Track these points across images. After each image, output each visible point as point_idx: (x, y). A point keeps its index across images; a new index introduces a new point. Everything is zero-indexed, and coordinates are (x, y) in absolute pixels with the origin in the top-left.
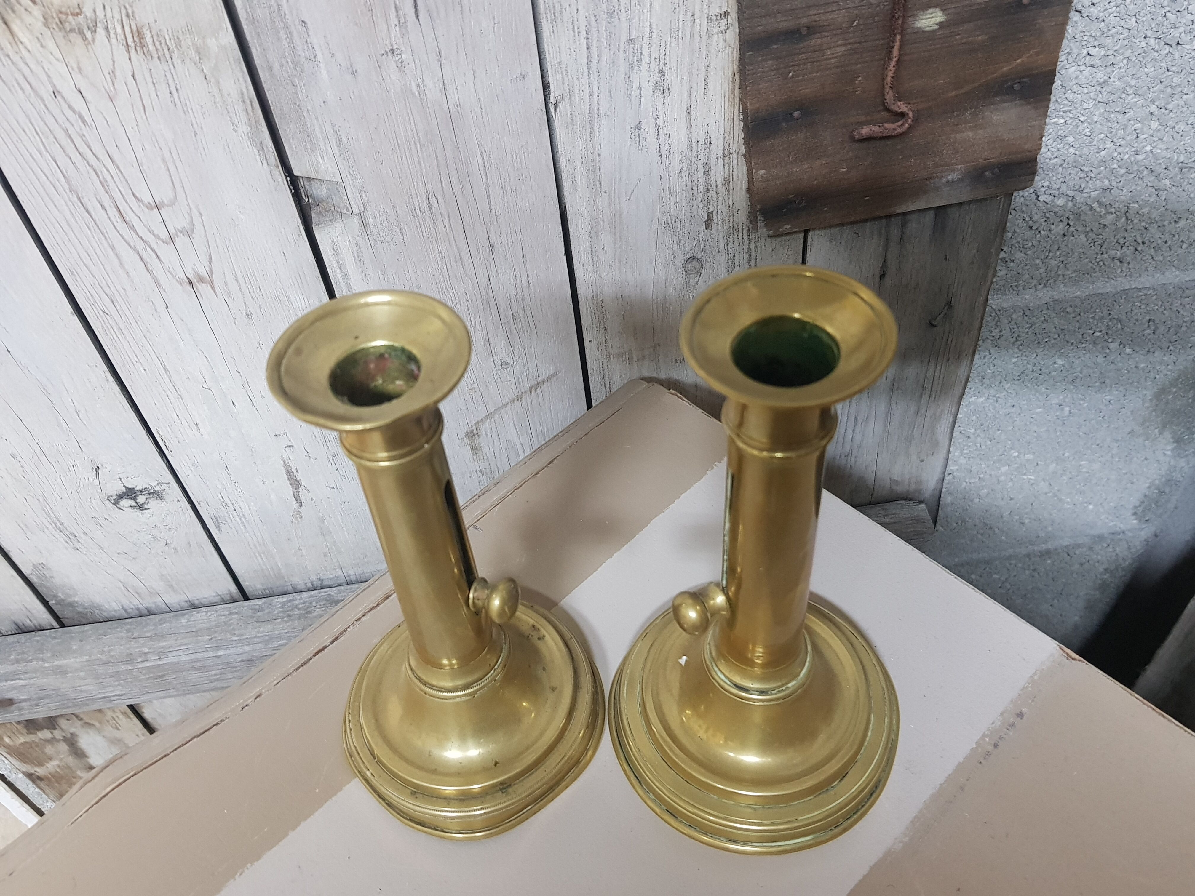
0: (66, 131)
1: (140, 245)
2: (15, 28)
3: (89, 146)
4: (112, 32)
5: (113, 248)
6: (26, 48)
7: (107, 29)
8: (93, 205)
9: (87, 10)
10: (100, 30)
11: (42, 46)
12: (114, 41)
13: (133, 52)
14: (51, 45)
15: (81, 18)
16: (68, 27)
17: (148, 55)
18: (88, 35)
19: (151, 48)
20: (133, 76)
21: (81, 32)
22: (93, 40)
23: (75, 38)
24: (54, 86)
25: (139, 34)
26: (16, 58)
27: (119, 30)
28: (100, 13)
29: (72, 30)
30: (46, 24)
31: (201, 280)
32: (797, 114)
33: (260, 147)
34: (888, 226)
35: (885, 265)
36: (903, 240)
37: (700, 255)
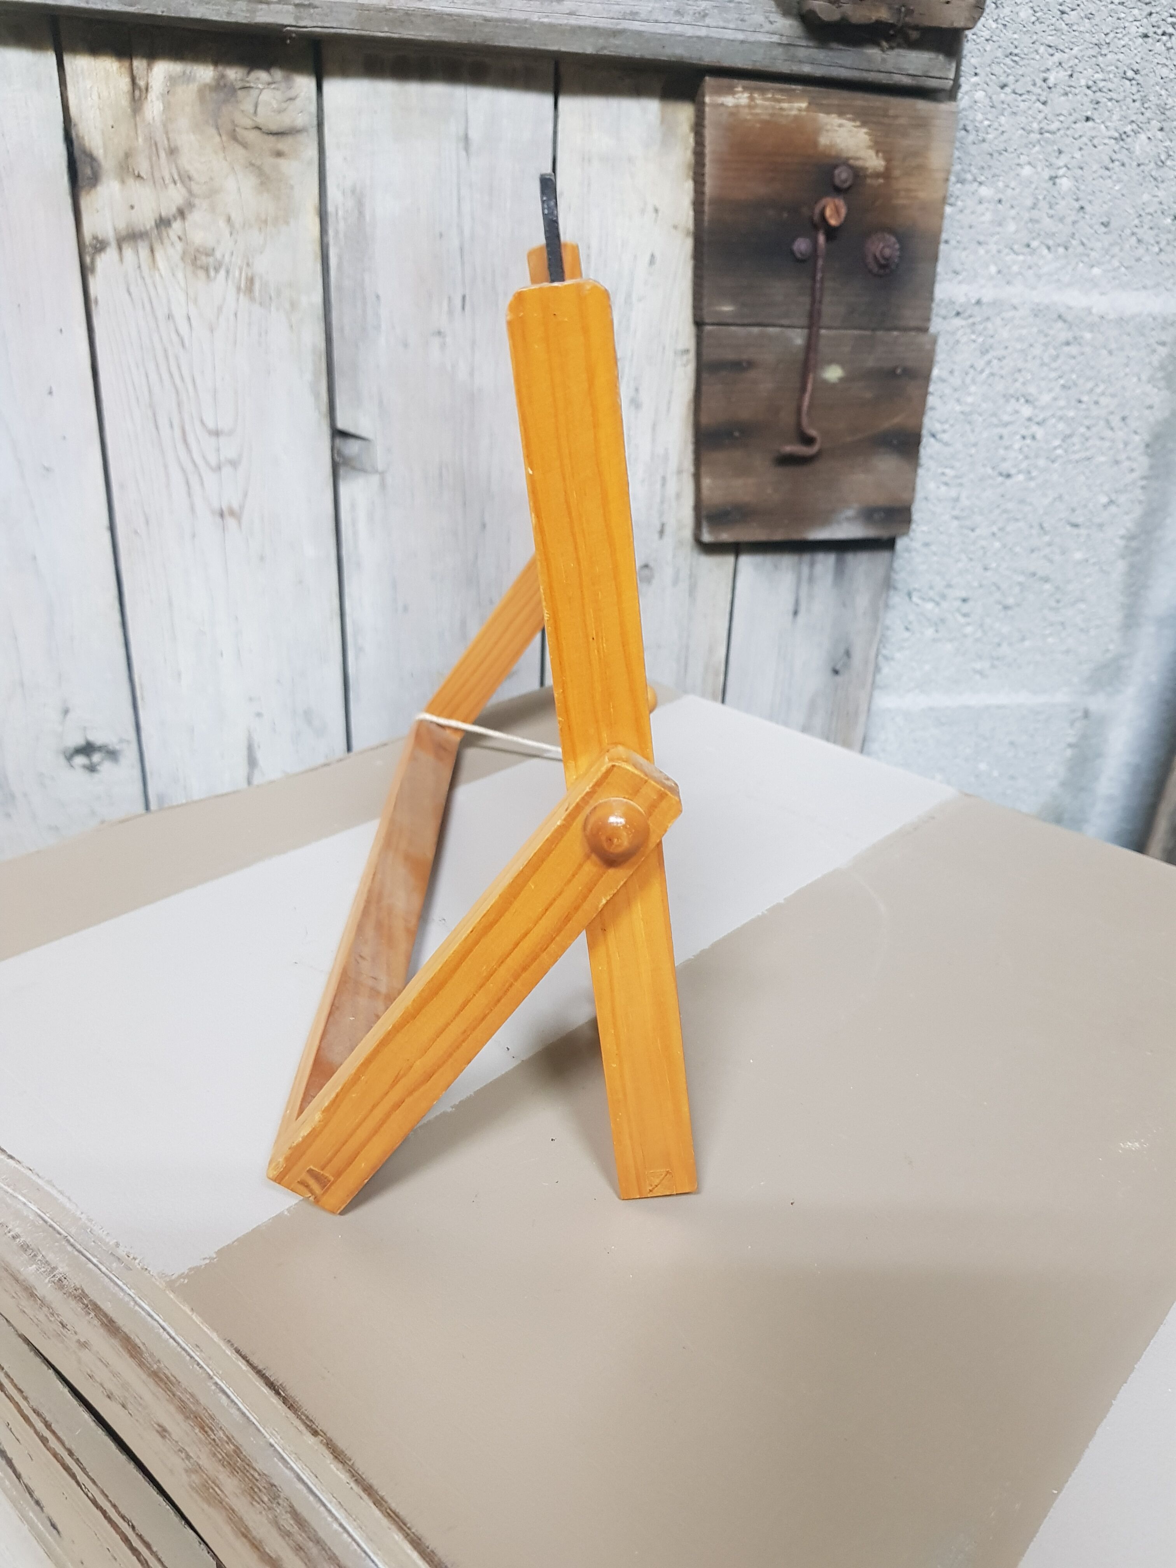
0: (165, 351)
1: (189, 467)
2: (158, 255)
3: (179, 368)
4: (231, 276)
5: (166, 467)
6: (161, 276)
7: (228, 272)
8: (163, 422)
9: (218, 255)
10: (222, 272)
11: (173, 275)
12: (230, 282)
13: (241, 295)
14: (180, 275)
15: (211, 260)
16: (199, 263)
17: (252, 299)
18: (212, 273)
19: (257, 294)
20: (236, 314)
21: (207, 270)
22: (215, 278)
23: (201, 274)
24: (170, 309)
25: (251, 281)
26: (149, 281)
27: (237, 274)
28: (227, 258)
29: (201, 267)
30: (182, 259)
31: (232, 513)
32: (737, 434)
33: (317, 396)
34: (800, 563)
35: (797, 603)
36: (811, 579)
37: (652, 564)
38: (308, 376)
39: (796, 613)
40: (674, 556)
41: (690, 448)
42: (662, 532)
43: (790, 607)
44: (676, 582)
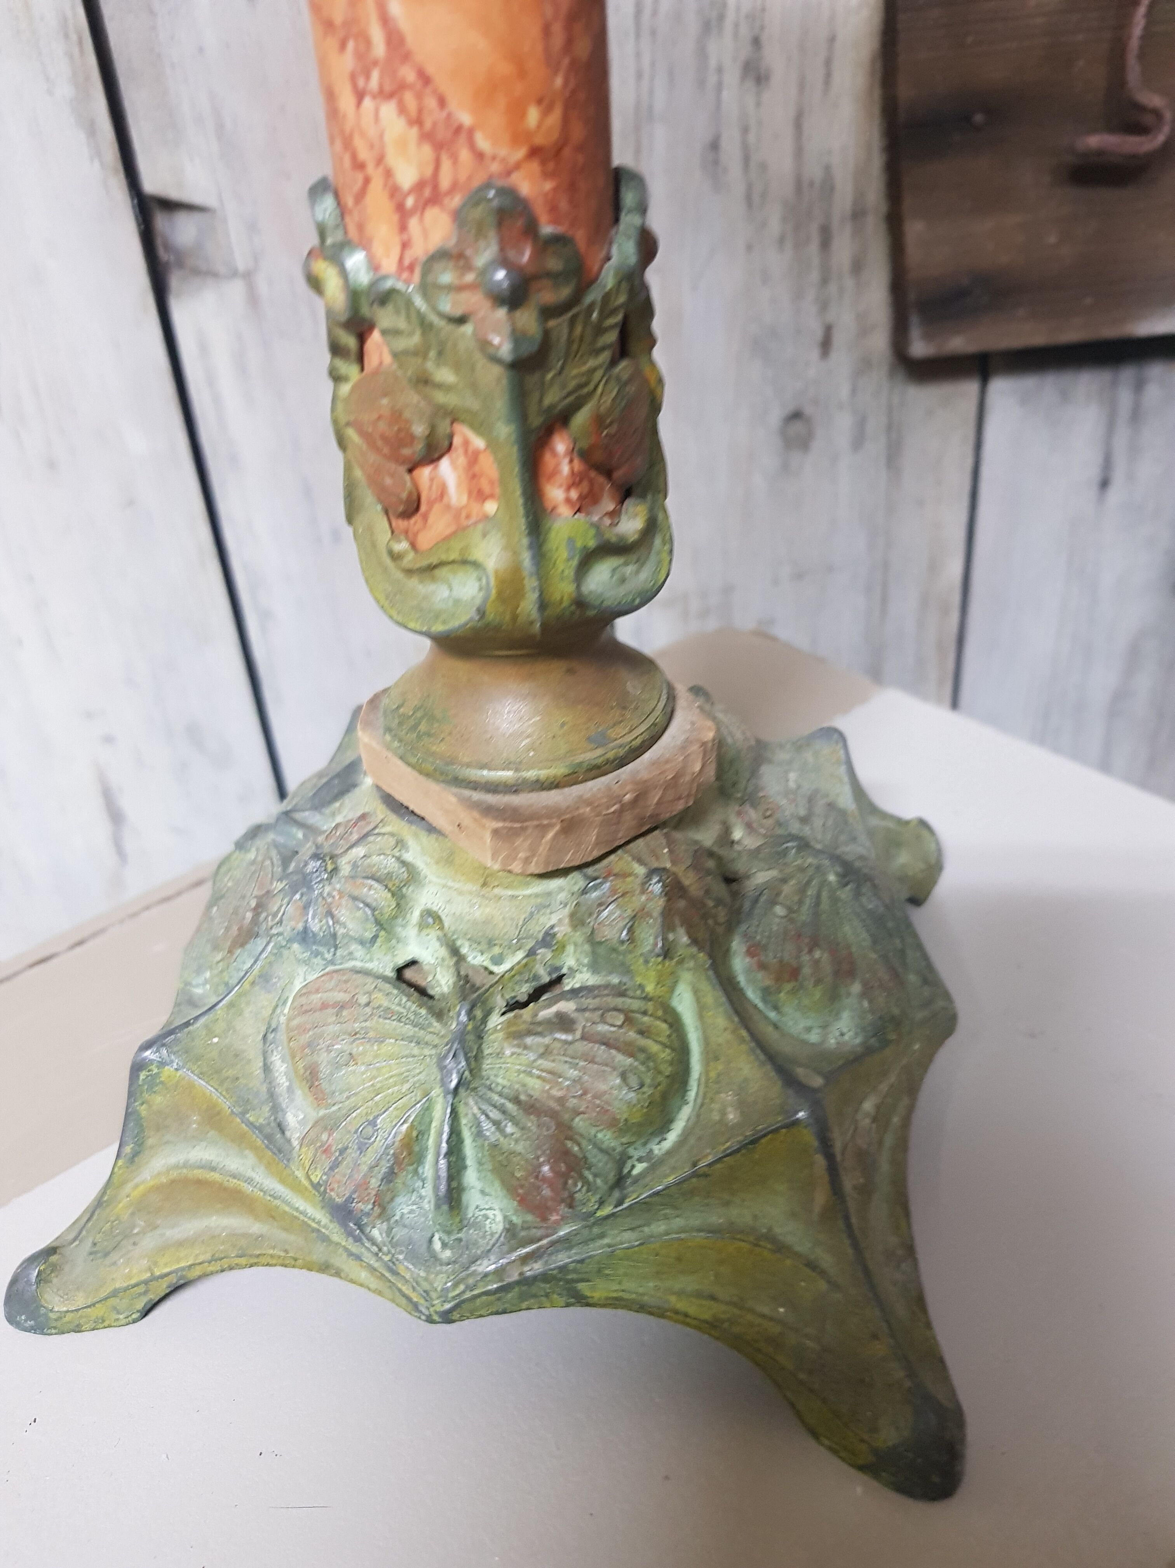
32: (979, 118)
33: (91, 131)
34: (1114, 384)
35: (1107, 464)
36: (1136, 416)
37: (808, 410)
38: (65, 90)
39: (1104, 484)
40: (854, 391)
41: (877, 162)
42: (826, 345)
43: (1094, 472)
44: (858, 441)
